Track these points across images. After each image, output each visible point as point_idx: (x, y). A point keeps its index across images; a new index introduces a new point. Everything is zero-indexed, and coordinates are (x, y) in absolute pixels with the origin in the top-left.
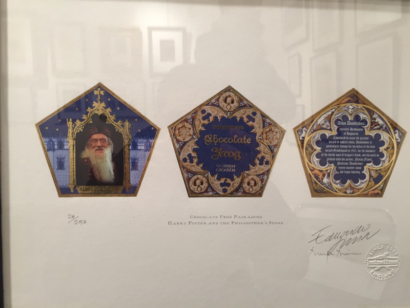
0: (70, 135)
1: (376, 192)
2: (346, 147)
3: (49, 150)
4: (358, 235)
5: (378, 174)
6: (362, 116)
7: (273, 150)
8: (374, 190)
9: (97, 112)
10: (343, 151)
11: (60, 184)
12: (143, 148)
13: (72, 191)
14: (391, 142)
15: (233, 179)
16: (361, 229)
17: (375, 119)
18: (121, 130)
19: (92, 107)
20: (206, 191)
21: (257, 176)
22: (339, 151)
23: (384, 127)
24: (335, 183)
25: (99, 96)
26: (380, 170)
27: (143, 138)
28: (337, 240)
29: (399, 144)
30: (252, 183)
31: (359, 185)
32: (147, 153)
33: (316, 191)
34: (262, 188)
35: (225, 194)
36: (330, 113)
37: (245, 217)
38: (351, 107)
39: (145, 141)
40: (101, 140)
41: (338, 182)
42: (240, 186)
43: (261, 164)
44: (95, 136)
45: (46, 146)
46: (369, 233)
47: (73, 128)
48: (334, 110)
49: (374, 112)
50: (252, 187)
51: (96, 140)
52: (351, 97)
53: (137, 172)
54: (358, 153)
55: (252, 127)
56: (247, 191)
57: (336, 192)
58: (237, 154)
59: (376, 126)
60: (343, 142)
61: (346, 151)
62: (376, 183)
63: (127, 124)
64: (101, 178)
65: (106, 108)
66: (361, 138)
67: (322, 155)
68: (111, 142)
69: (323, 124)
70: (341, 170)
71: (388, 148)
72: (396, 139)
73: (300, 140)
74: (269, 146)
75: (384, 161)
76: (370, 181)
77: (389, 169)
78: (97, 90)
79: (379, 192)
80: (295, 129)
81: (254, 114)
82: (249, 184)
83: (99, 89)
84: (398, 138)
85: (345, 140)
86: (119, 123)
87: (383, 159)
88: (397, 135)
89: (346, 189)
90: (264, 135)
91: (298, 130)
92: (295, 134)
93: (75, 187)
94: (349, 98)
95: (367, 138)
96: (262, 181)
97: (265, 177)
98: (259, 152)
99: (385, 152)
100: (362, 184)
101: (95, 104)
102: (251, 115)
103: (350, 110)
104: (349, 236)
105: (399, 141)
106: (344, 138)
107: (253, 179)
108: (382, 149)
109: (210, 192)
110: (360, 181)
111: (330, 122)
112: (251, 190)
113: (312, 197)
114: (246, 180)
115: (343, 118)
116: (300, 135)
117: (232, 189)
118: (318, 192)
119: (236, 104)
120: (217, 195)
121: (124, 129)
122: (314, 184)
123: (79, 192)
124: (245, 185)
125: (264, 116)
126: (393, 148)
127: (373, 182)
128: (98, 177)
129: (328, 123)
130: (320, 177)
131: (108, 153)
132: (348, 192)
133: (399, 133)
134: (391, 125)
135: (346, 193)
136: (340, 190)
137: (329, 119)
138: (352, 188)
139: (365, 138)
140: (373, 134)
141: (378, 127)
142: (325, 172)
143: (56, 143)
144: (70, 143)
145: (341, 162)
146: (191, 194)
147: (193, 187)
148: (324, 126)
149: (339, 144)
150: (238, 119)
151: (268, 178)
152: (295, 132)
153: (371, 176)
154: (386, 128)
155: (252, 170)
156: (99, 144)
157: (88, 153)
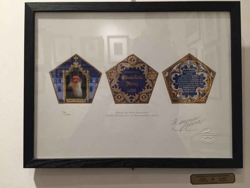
0: (63, 76)
1: (202, 101)
2: (187, 80)
3: (54, 83)
4: (195, 121)
5: (203, 93)
6: (194, 66)
7: (153, 82)
8: (201, 100)
9: (75, 66)
10: (186, 82)
11: (59, 98)
12: (95, 82)
13: (64, 101)
14: (209, 78)
15: (135, 95)
16: (196, 118)
17: (200, 67)
18: (85, 74)
19: (73, 65)
20: (123, 101)
21: (146, 94)
22: (184, 82)
23: (205, 70)
24: (183, 97)
25: (76, 60)
26: (204, 90)
27: (95, 78)
28: (185, 124)
29: (213, 78)
30: (144, 97)
31: (194, 98)
32: (97, 84)
33: (173, 100)
34: (149, 99)
35: (132, 102)
36: (179, 65)
37: (141, 113)
38: (189, 62)
39: (95, 79)
40: (76, 78)
41: (184, 96)
42: (139, 98)
43: (148, 88)
44: (74, 77)
45: (53, 82)
46: (200, 121)
47: (65, 74)
48: (180, 63)
49: (199, 64)
50: (143, 99)
51: (75, 79)
52: (188, 57)
53: (92, 92)
54: (193, 83)
55: (143, 72)
56: (142, 101)
57: (183, 101)
58: (136, 84)
59: (201, 70)
60: (186, 78)
61: (187, 82)
62: (202, 97)
63: (88, 71)
64: (76, 95)
65: (79, 65)
66: (194, 76)
67: (176, 84)
68: (81, 79)
69: (176, 70)
70: (185, 91)
71: (207, 80)
72: (211, 76)
73: (166, 77)
74: (151, 80)
75: (206, 86)
76: (199, 96)
77: (208, 90)
78: (75, 57)
79: (204, 101)
80: (163, 72)
81: (144, 66)
82: (142, 97)
83: (76, 57)
84: (212, 75)
85: (187, 77)
86: (84, 71)
87: (205, 85)
88: (211, 74)
89: (188, 99)
90: (149, 75)
91: (164, 73)
92: (163, 75)
93: (66, 99)
94: (188, 58)
95: (197, 76)
96: (148, 96)
97: (150, 94)
98: (147, 83)
99: (206, 82)
100: (195, 97)
101: (74, 63)
102: (143, 66)
103: (188, 63)
104: (190, 122)
105: (213, 77)
106: (186, 76)
107: (144, 95)
108: (204, 81)
109: (125, 101)
110: (194, 96)
111: (179, 69)
112: (143, 100)
113: (172, 103)
114: (141, 96)
115: (185, 67)
116: (165, 75)
117: (135, 100)
118: (175, 101)
119: (135, 62)
120: (128, 103)
121: (86, 73)
122: (173, 97)
123: (67, 101)
124: (141, 98)
125: (148, 67)
126: (210, 80)
127: (201, 96)
128: (75, 95)
129: (178, 69)
130: (175, 94)
131: (79, 84)
132: (189, 101)
133: (212, 73)
134: (208, 69)
135: (188, 101)
136: (185, 100)
137: (179, 67)
138: (190, 99)
139: (196, 76)
140: (199, 74)
141: (202, 70)
142: (177, 92)
143: (58, 80)
144: (63, 80)
145: (185, 87)
146: (116, 102)
147: (117, 99)
148: (176, 71)
149: (184, 79)
150: (137, 68)
151: (151, 95)
152: (163, 74)
153: (199, 93)
154: (206, 71)
155: (144, 91)
156: (76, 80)
157: (71, 84)
